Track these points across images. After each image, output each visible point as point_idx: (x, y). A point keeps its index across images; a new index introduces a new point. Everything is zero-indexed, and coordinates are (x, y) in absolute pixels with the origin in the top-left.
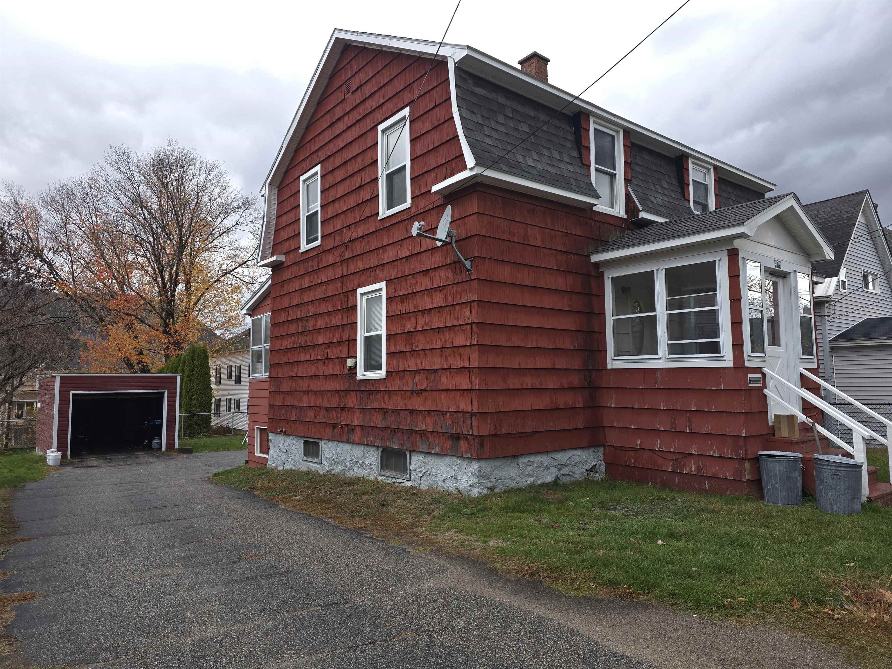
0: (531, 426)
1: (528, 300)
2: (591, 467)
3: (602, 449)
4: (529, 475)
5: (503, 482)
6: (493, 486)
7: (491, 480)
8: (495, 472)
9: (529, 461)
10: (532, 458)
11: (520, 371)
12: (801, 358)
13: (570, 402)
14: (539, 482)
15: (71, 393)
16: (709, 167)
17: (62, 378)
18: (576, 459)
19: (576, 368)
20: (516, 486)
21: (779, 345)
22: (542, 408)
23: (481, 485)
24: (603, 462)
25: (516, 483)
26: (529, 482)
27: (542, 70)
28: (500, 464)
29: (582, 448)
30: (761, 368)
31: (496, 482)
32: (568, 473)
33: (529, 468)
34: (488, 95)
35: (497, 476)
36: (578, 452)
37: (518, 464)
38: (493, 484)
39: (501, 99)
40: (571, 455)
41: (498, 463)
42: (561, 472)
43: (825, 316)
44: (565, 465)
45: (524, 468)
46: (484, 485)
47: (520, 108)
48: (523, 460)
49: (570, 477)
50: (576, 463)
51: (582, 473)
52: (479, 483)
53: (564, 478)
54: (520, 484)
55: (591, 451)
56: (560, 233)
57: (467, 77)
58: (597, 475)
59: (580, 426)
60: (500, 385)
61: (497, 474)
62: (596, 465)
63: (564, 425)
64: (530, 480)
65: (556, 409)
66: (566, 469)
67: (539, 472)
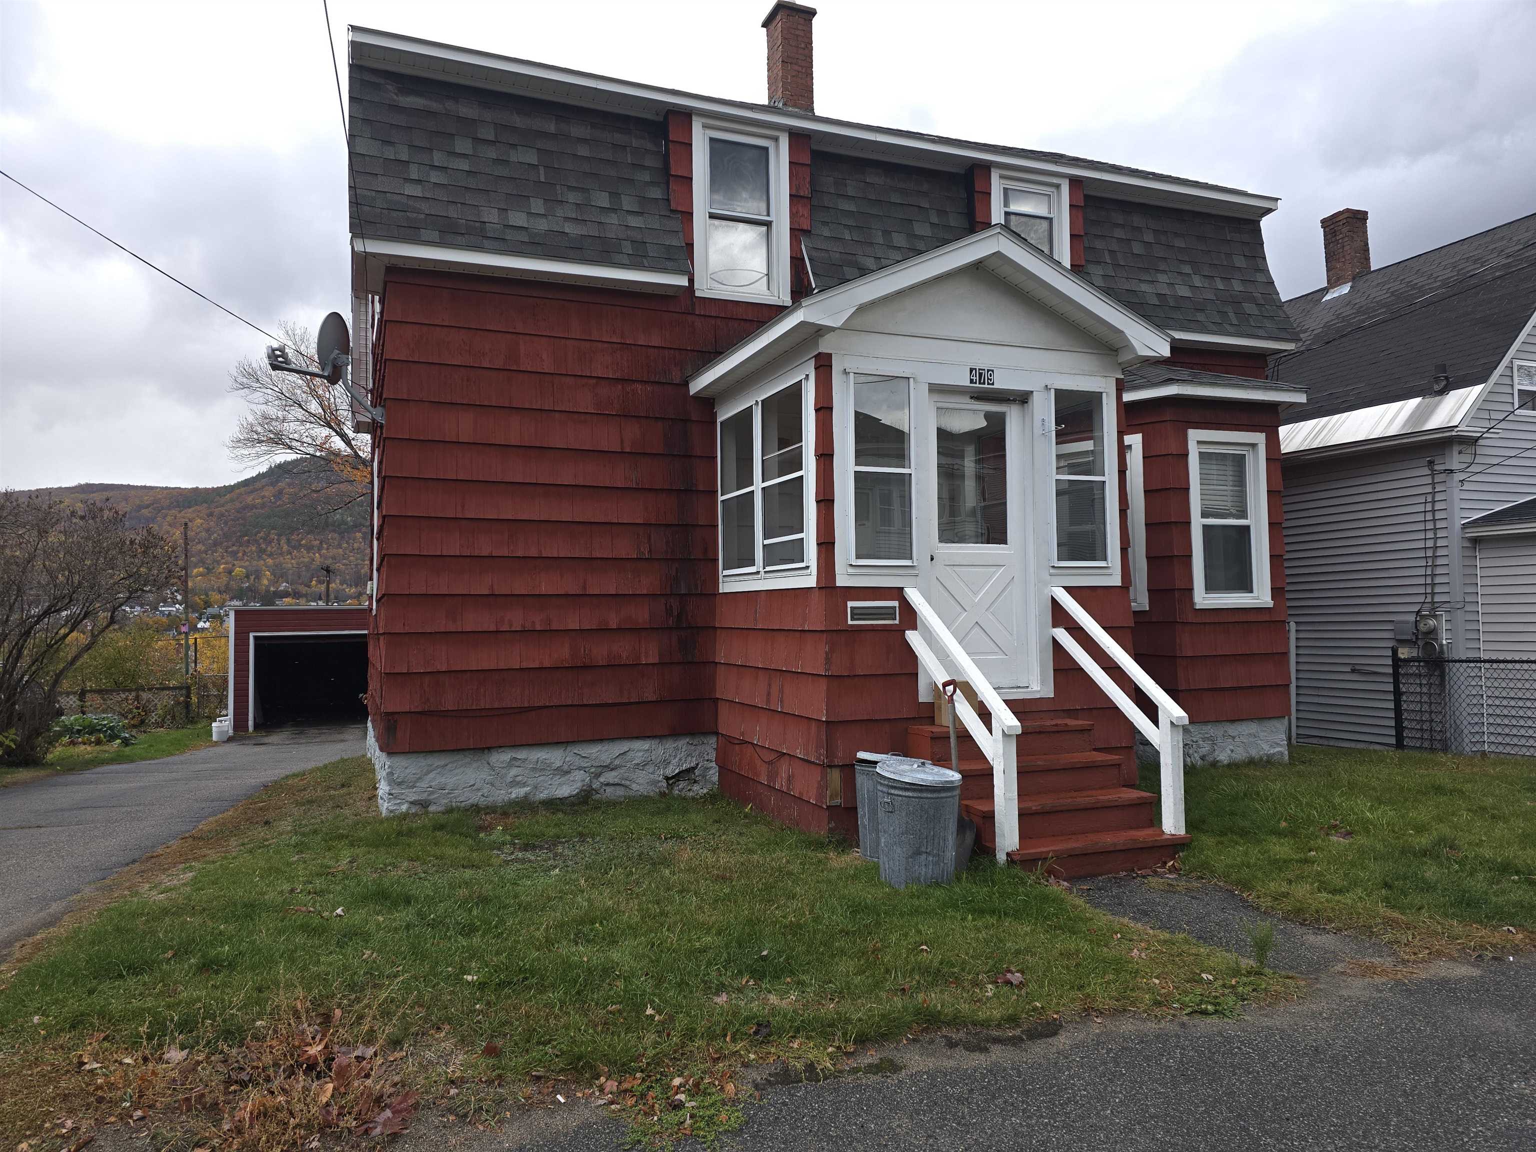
0: (515, 697)
1: (517, 471)
2: (677, 771)
3: (713, 740)
4: (514, 783)
5: (449, 793)
6: (426, 801)
7: (419, 790)
8: (431, 775)
9: (515, 759)
10: (522, 754)
11: (492, 600)
12: (1053, 567)
13: (624, 655)
14: (543, 796)
15: (251, 635)
16: (1055, 180)
17: (237, 613)
18: (638, 758)
19: (645, 592)
20: (483, 802)
21: (1004, 541)
22: (547, 664)
23: (395, 798)
24: (713, 764)
25: (483, 795)
26: (513, 796)
27: (797, 32)
28: (442, 763)
29: (660, 737)
30: (901, 589)
31: (432, 793)
32: (616, 781)
33: (514, 772)
34: (434, 106)
35: (433, 784)
36: (645, 745)
37: (489, 764)
38: (424, 796)
39: (467, 110)
40: (626, 749)
41: (437, 761)
42: (602, 779)
43: (1452, 471)
44: (609, 768)
45: (504, 771)
46: (403, 797)
47: (518, 121)
48: (501, 758)
49: (623, 789)
50: (638, 764)
51: (655, 783)
52: (390, 794)
53: (609, 790)
54: (491, 799)
55: (682, 743)
56: (606, 345)
57: (382, 81)
58: (696, 787)
59: (649, 696)
60: (441, 624)
61: (434, 779)
62: (694, 768)
63: (609, 695)
64: (518, 793)
65: (585, 667)
66: (614, 773)
67: (542, 778)
